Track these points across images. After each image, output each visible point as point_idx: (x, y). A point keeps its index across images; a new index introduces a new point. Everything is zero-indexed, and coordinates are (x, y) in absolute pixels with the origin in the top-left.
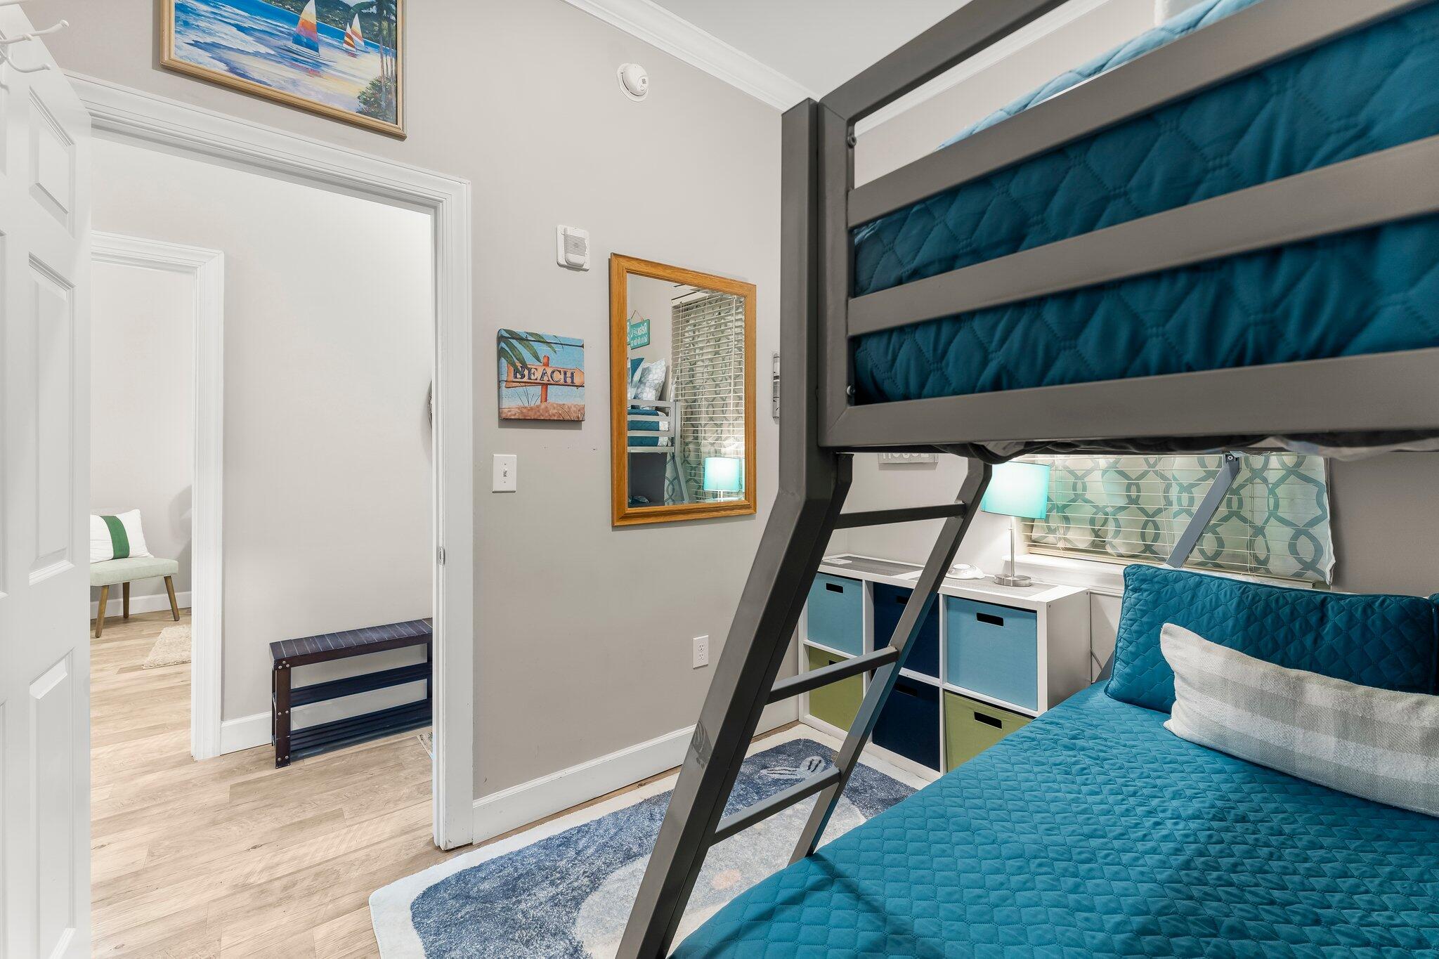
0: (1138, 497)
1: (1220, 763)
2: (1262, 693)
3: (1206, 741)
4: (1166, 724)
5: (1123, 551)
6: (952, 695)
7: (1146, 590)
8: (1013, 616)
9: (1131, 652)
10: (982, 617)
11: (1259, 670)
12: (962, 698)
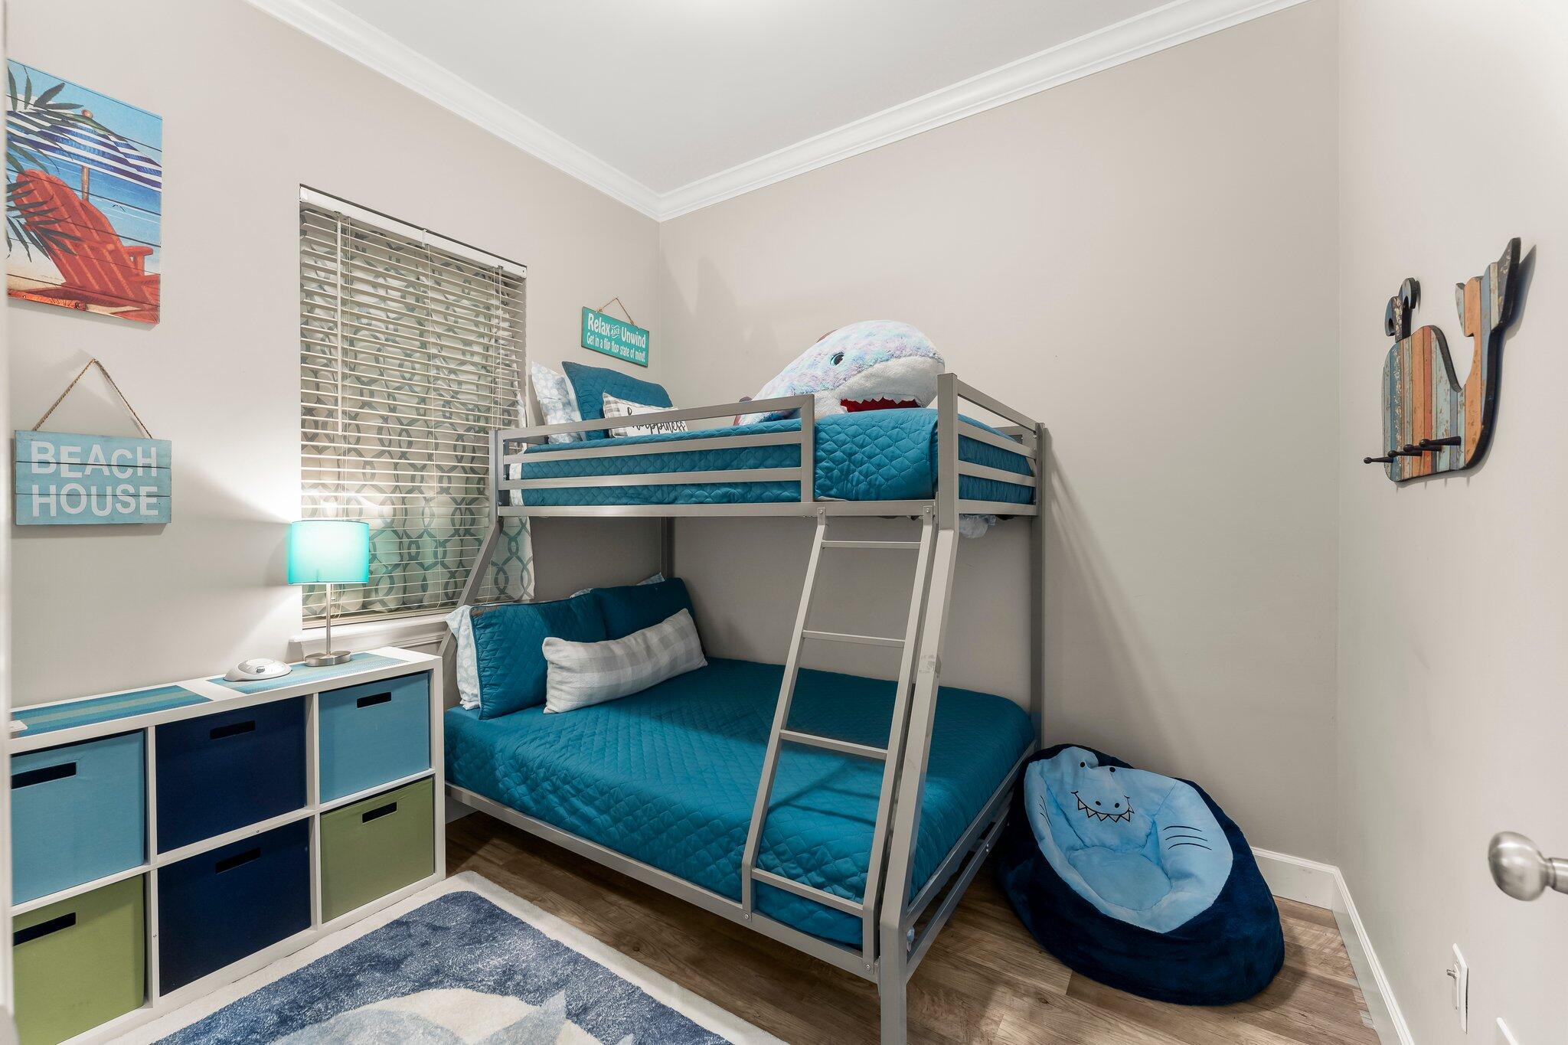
0: (418, 553)
1: (593, 713)
2: (605, 658)
3: (581, 704)
4: (546, 711)
5: (393, 607)
6: (329, 814)
7: (496, 624)
8: (398, 687)
9: (501, 675)
10: (362, 702)
11: (596, 648)
12: (348, 808)
